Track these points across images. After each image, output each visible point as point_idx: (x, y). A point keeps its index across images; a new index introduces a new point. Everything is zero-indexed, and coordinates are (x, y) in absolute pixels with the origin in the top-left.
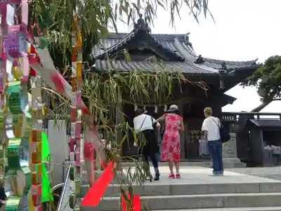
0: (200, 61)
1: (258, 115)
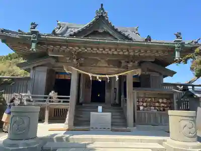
1: (193, 86)
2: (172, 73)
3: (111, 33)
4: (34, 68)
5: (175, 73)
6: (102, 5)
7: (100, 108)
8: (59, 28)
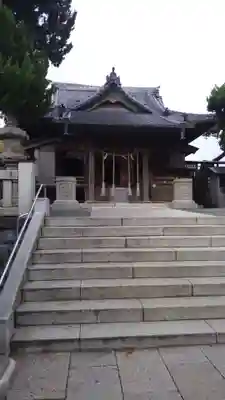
0: (167, 113)
1: (218, 163)
2: (194, 150)
5: (197, 149)
6: (113, 69)
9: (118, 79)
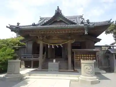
1: (113, 47)
2: (99, 40)
3: (64, 21)
4: (27, 42)
5: (101, 40)
6: (58, 7)
7: (54, 61)
8: (41, 21)
9: (61, 11)
